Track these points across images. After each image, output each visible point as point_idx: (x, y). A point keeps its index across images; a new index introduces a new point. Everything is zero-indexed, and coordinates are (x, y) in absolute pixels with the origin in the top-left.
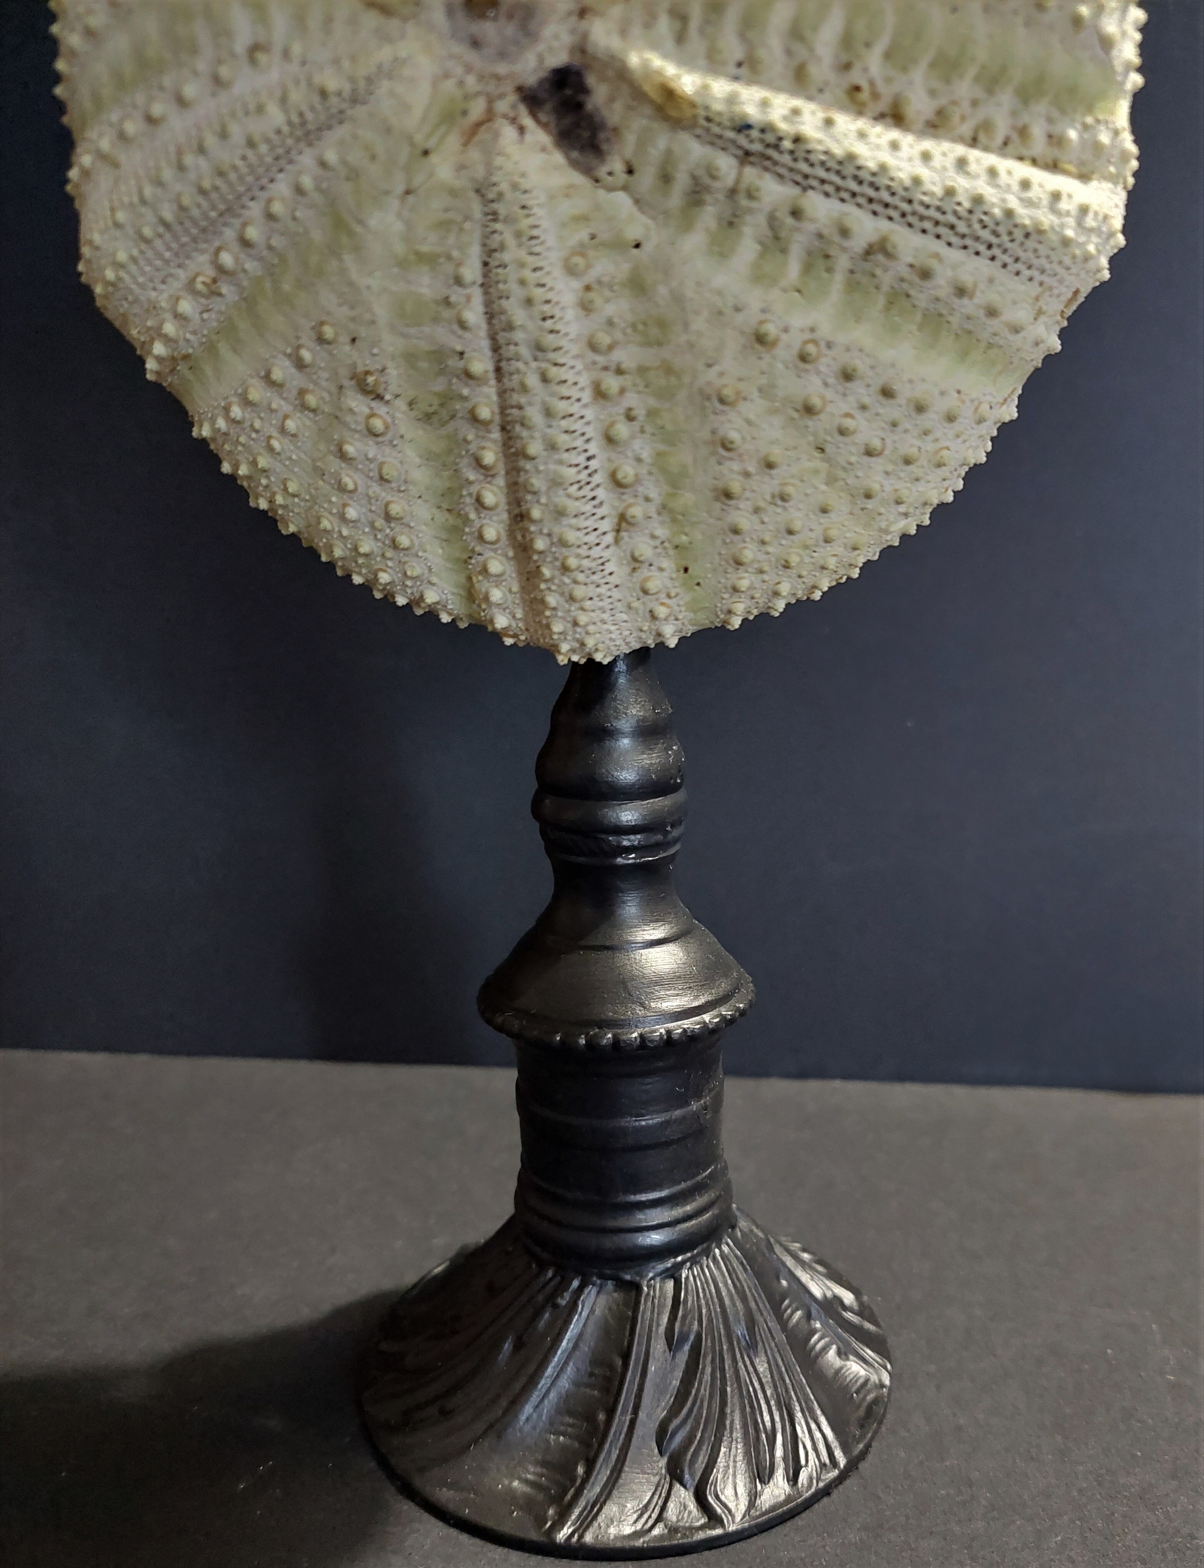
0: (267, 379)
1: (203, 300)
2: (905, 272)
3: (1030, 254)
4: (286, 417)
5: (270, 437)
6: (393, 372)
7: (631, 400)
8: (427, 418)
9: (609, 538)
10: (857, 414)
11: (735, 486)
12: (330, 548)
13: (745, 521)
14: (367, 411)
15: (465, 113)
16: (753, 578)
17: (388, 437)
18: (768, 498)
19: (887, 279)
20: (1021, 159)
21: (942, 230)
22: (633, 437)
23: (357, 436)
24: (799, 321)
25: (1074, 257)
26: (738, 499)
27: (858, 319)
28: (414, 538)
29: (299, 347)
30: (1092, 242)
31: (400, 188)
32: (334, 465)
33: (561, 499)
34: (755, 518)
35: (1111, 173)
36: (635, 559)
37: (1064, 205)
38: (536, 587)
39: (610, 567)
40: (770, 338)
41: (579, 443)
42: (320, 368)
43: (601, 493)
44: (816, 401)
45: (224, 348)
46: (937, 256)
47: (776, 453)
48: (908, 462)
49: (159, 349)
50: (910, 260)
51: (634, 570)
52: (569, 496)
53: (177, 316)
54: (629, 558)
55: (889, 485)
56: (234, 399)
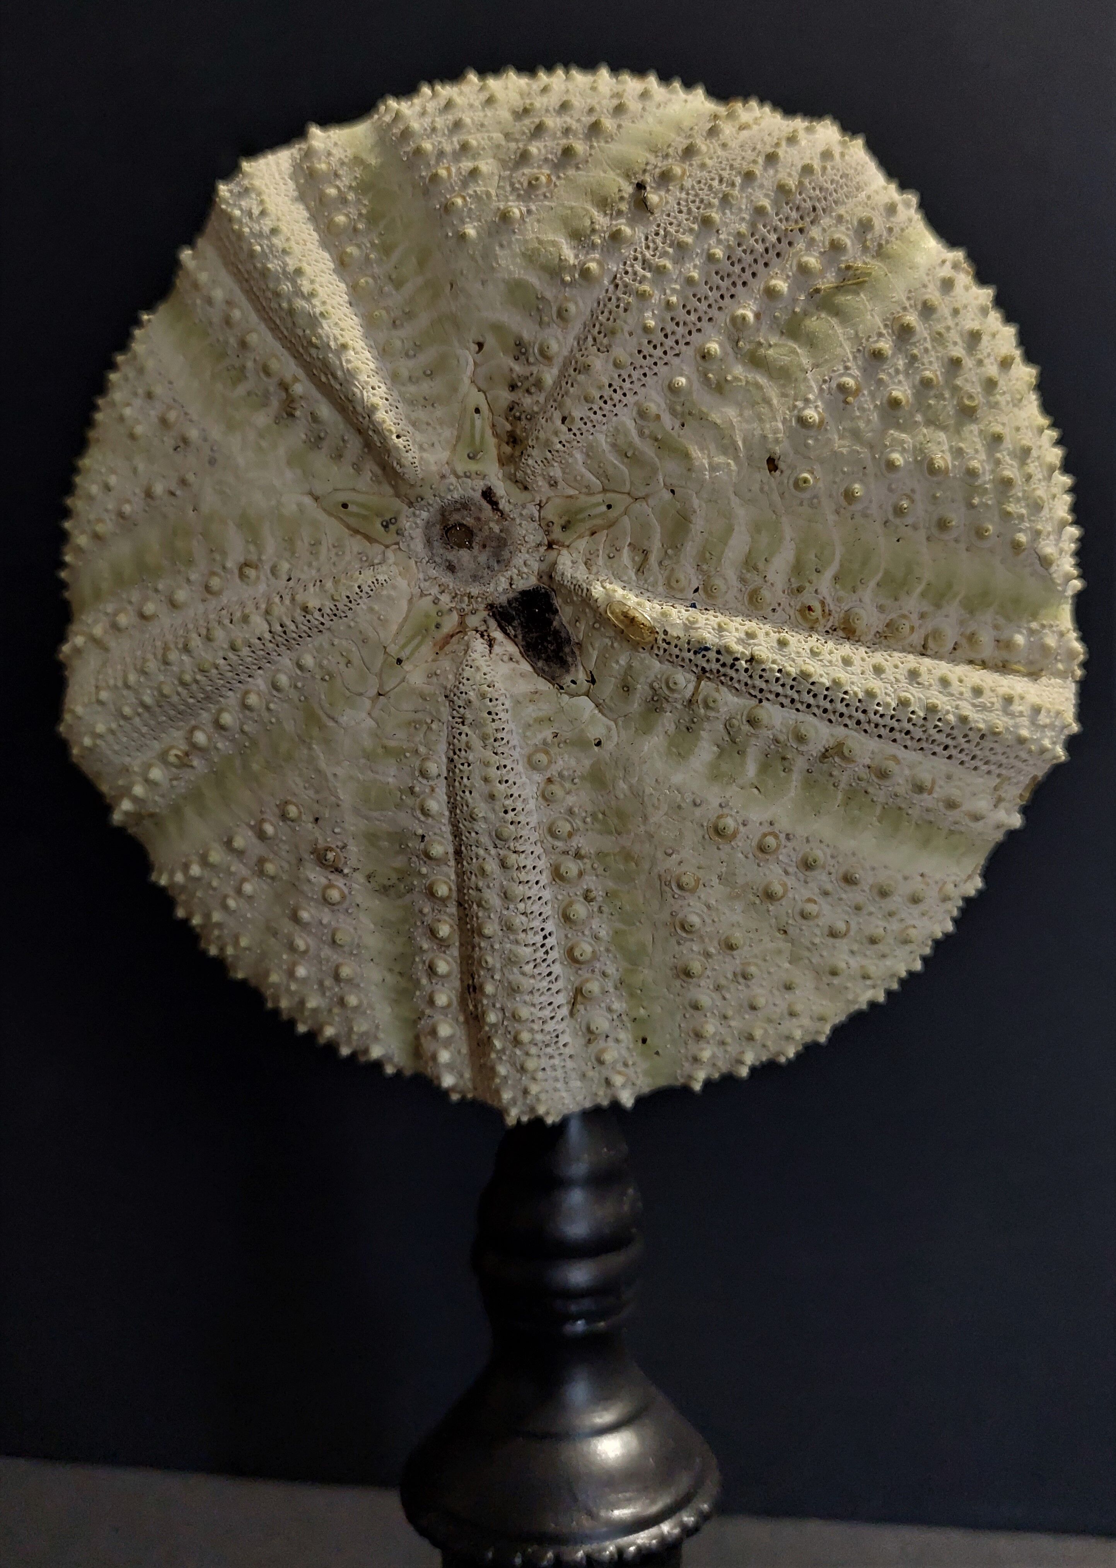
0: (228, 844)
1: (174, 770)
2: (864, 773)
3: (987, 753)
4: (244, 880)
5: (225, 897)
6: (353, 848)
7: (590, 882)
8: (385, 890)
9: (565, 1011)
10: (821, 900)
11: (696, 966)
12: (276, 999)
13: (705, 999)
14: (324, 881)
15: (438, 626)
16: (716, 1049)
17: (345, 905)
18: (730, 976)
19: (844, 779)
20: (971, 662)
21: (897, 735)
22: (590, 916)
23: (312, 904)
24: (757, 815)
25: (1030, 752)
26: (699, 977)
27: (817, 813)
28: (362, 996)
29: (263, 820)
30: (1046, 736)
31: (373, 692)
32: (287, 927)
33: (515, 976)
34: (716, 996)
35: (1058, 670)
36: (589, 1030)
37: (1016, 707)
38: (486, 1055)
39: (563, 1039)
40: (730, 831)
41: (537, 924)
42: (282, 840)
43: (557, 969)
44: (778, 889)
45: (189, 812)
46: (895, 758)
47: (738, 936)
48: (873, 941)
49: (126, 805)
50: (868, 761)
51: (589, 1042)
52: (524, 974)
53: (147, 781)
54: (584, 1029)
55: (855, 963)
56: (195, 858)
